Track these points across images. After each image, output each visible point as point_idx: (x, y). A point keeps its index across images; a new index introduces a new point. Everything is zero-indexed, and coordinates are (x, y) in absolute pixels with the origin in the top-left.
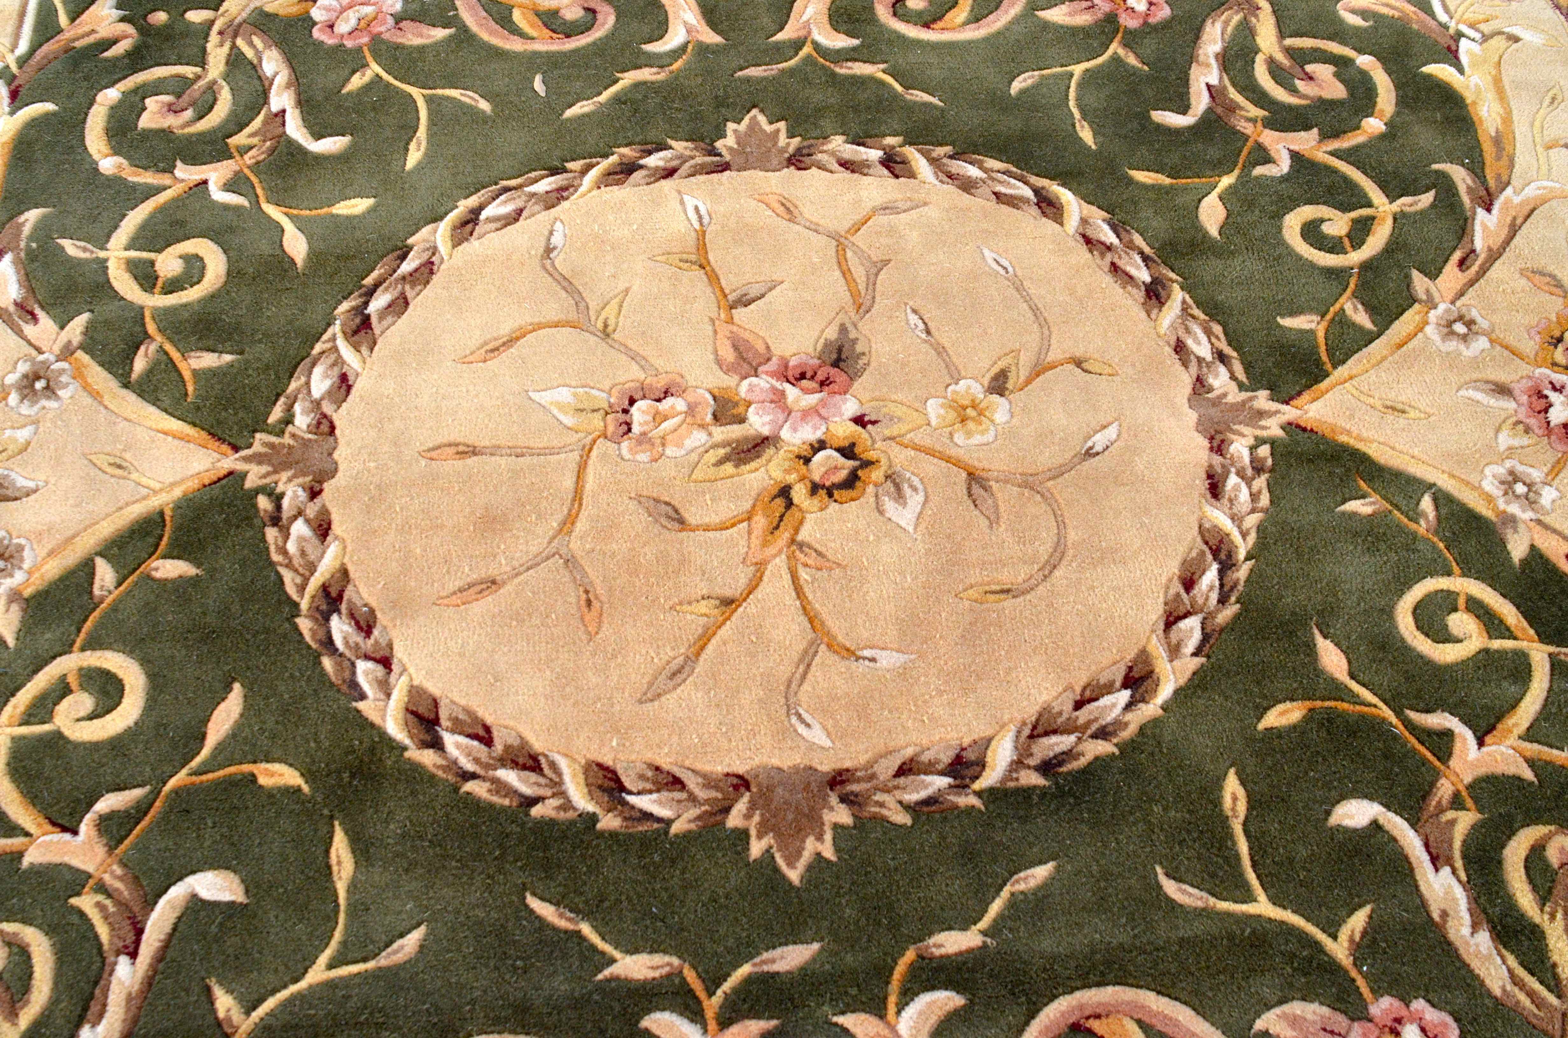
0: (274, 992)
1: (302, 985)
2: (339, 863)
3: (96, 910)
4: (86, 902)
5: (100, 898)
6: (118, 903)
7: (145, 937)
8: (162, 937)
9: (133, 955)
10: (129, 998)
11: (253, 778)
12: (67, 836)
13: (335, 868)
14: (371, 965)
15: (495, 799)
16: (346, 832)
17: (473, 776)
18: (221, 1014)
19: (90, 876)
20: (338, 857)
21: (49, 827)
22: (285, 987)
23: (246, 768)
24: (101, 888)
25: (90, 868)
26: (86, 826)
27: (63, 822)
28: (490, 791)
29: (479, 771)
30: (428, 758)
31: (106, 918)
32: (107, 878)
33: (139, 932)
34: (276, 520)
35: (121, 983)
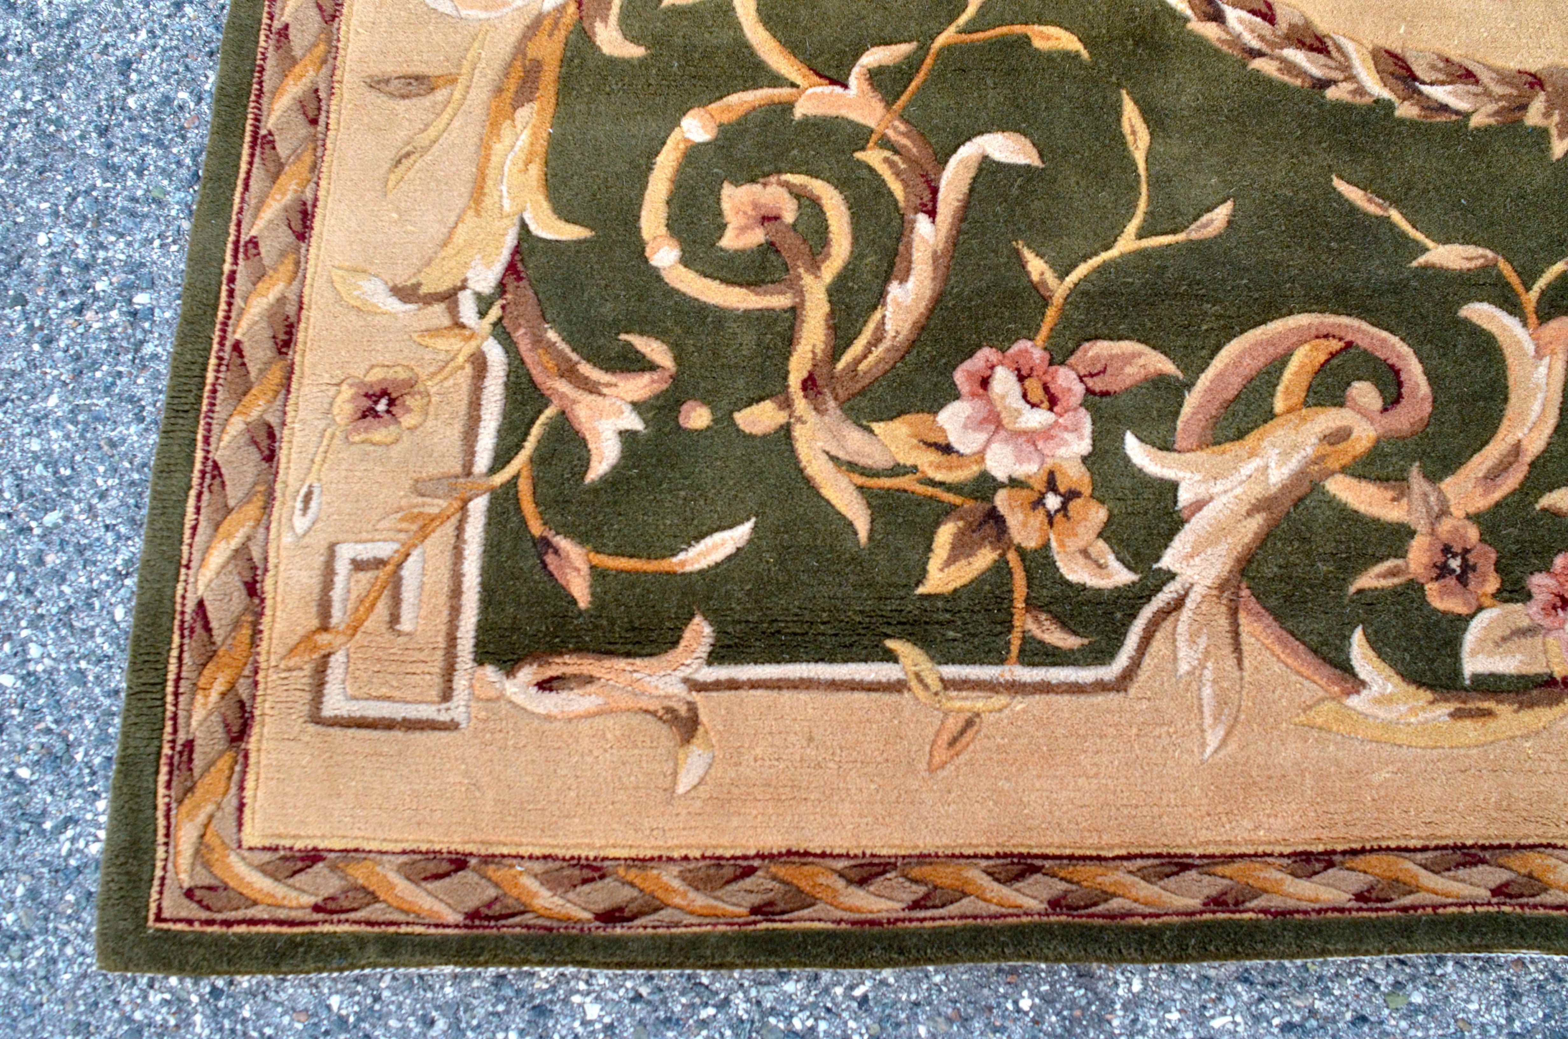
0: (1085, 258)
1: (1113, 253)
2: (1134, 133)
3: (886, 166)
4: (873, 157)
5: (887, 154)
6: (907, 159)
7: (941, 196)
8: (961, 197)
9: (932, 214)
10: (935, 257)
11: (1026, 40)
12: (838, 89)
13: (1130, 138)
14: (1181, 237)
15: (1286, 78)
16: (1136, 102)
17: (1260, 54)
18: (1035, 277)
19: (872, 131)
20: (1132, 126)
21: (816, 79)
22: (1096, 254)
23: (1018, 29)
24: (885, 143)
25: (872, 123)
26: (856, 78)
27: (832, 73)
28: (1279, 70)
29: (1265, 49)
30: (1210, 31)
31: (898, 174)
32: (890, 133)
33: (935, 191)
35: (923, 240)
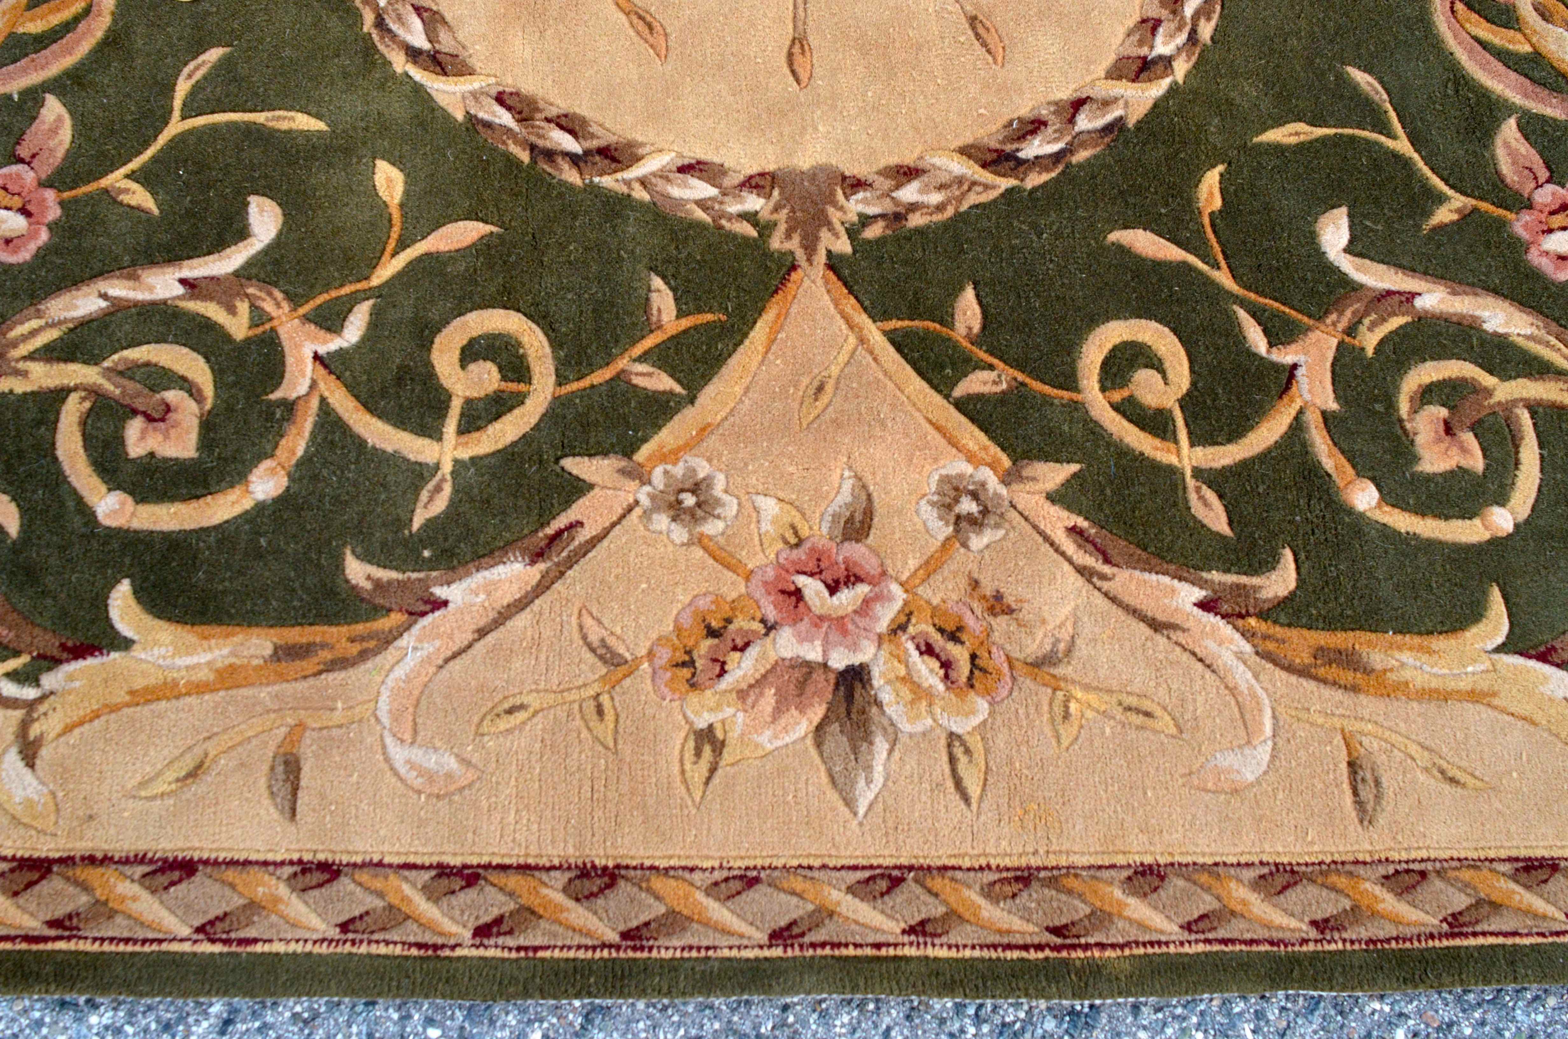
0: (1426, 179)
1: (1416, 158)
2: (1297, 134)
3: (1377, 330)
4: (1369, 341)
5: (1363, 329)
6: (1366, 314)
7: (1393, 288)
8: (1392, 271)
9: (1413, 295)
10: (1454, 293)
11: (1217, 215)
12: (1299, 373)
13: (1302, 138)
14: (1388, 107)
15: (1216, 17)
16: (1265, 130)
17: (1193, 32)
18: (1455, 217)
19: (1340, 344)
20: (1291, 135)
21: (1294, 389)
22: (1420, 171)
23: (1206, 220)
24: (1351, 331)
25: (1334, 342)
26: (1285, 356)
27: (1284, 377)
28: (1209, 19)
29: (1188, 28)
30: (1181, 67)
31: (1384, 320)
32: (1341, 327)
33: (1389, 293)
34: (898, 217)
35: (1442, 301)
